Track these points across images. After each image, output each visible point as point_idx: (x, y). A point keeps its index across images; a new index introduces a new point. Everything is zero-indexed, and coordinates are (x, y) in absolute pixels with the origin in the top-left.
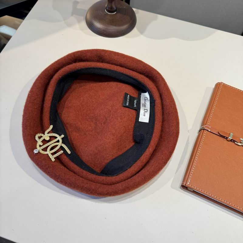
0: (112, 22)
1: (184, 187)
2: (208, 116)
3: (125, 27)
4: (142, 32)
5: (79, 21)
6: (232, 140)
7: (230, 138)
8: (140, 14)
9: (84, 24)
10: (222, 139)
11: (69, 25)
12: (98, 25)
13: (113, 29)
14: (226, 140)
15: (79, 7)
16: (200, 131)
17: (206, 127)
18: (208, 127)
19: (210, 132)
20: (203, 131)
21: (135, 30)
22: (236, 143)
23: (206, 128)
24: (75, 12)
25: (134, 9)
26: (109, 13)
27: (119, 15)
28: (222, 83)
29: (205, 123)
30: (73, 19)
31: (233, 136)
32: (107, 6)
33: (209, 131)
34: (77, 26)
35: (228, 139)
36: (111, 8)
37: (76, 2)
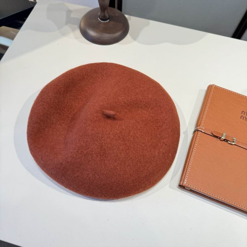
0: (106, 30)
1: (181, 187)
2: (201, 117)
3: (118, 34)
4: (135, 39)
5: (73, 30)
6: (225, 139)
7: (223, 138)
8: (133, 21)
9: (78, 32)
10: (215, 139)
11: (64, 34)
12: (92, 33)
13: (106, 36)
14: (219, 139)
15: (72, 15)
16: (195, 132)
17: (199, 128)
18: (202, 128)
19: (204, 133)
20: (197, 133)
21: (128, 37)
22: (229, 142)
23: (199, 130)
24: (69, 21)
25: (126, 16)
26: (102, 21)
27: (112, 22)
28: (214, 85)
29: (199, 124)
30: (67, 28)
31: (226, 136)
32: (100, 14)
33: (203, 132)
34: (72, 35)
35: (221, 139)
36: (104, 16)
37: (69, 12)
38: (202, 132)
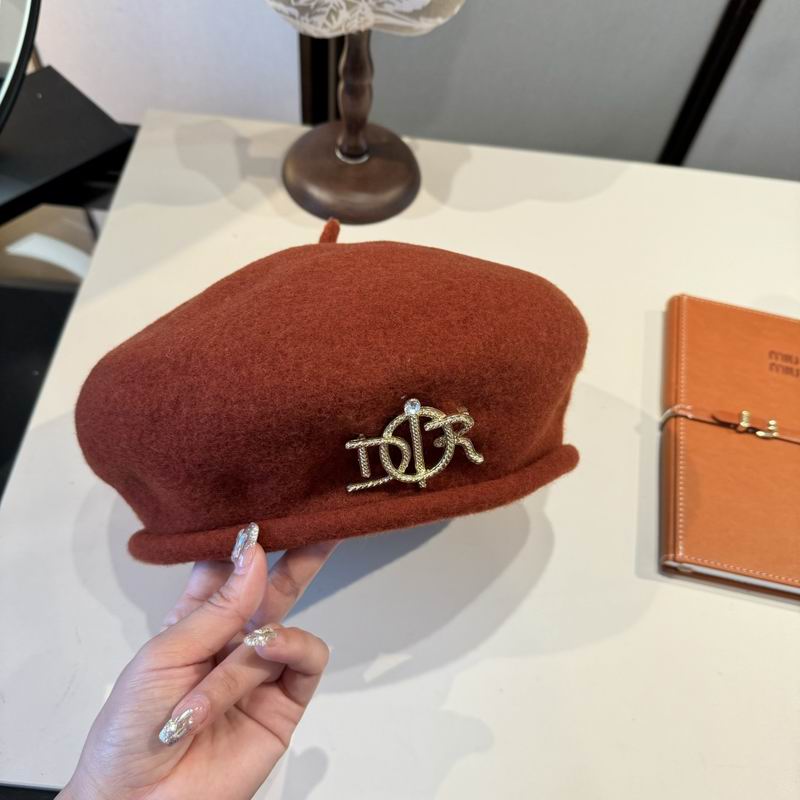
0: (363, 184)
2: (674, 380)
4: (443, 196)
5: (268, 192)
6: (749, 428)
7: (744, 424)
8: (426, 151)
9: (283, 197)
10: (723, 431)
11: (244, 206)
12: (318, 193)
14: (732, 431)
15: (254, 151)
16: (666, 422)
17: (681, 409)
18: (685, 408)
19: (693, 419)
20: (676, 423)
22: (760, 433)
23: (681, 412)
24: (249, 168)
25: (406, 140)
27: (376, 163)
28: (683, 295)
29: (673, 399)
30: (248, 188)
31: (751, 419)
32: (343, 142)
33: (690, 416)
35: (739, 429)
37: (242, 142)
38: (686, 417)
